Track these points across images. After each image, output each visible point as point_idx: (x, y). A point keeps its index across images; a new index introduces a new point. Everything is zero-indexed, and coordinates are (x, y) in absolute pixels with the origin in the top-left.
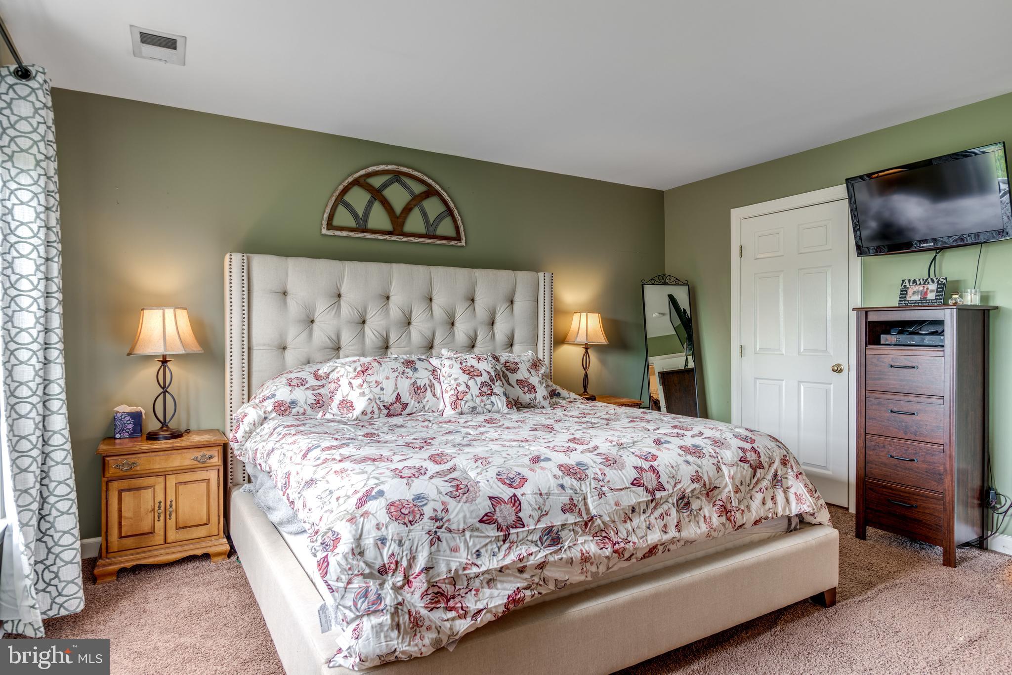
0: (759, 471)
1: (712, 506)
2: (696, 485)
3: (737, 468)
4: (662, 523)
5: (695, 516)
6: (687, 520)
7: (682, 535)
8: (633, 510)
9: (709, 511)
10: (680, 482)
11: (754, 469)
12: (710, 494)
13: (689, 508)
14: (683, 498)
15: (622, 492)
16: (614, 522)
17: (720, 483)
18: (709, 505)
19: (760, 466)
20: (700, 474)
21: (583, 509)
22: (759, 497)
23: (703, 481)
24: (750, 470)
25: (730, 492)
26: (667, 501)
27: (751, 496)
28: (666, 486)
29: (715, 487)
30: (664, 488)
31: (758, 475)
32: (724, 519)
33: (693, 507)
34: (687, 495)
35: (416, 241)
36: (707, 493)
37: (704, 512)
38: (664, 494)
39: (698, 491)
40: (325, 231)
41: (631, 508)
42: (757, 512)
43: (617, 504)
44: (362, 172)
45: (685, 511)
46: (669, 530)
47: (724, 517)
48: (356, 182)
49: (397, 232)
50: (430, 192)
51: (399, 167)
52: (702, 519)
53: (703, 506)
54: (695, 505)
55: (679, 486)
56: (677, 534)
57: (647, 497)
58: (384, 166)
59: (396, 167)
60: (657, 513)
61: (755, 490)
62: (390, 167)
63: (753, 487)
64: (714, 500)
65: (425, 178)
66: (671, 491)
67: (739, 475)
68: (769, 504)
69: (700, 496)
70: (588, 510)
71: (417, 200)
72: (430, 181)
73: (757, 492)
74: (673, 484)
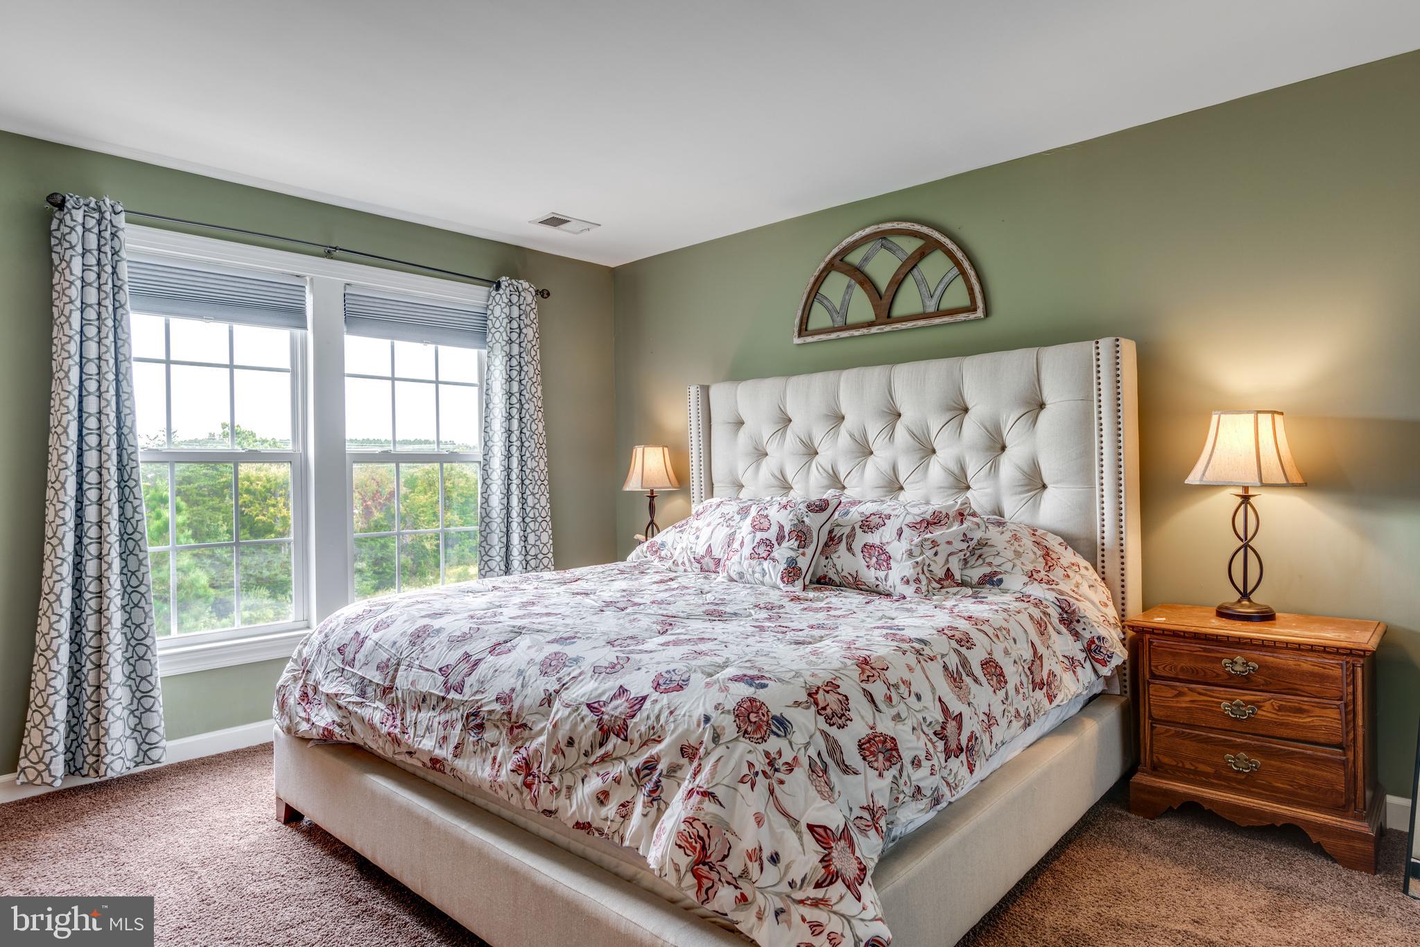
0: (613, 740)
1: (513, 750)
2: (497, 707)
3: (570, 714)
4: (442, 733)
5: (484, 749)
6: (471, 748)
7: (456, 762)
8: (424, 701)
9: (504, 755)
10: (483, 693)
11: (605, 732)
12: (516, 731)
13: (479, 733)
14: (476, 714)
15: (425, 673)
16: (404, 702)
17: (533, 722)
18: (509, 747)
19: (621, 730)
20: (514, 696)
21: (391, 674)
22: (595, 784)
23: (509, 707)
24: (595, 728)
25: (543, 744)
26: (458, 709)
27: (586, 776)
28: (466, 690)
29: (524, 726)
30: (462, 691)
31: (609, 747)
32: (519, 780)
33: (485, 736)
34: (482, 714)
35: (904, 327)
36: (512, 726)
37: (496, 752)
38: (457, 697)
39: (497, 717)
40: (797, 341)
41: (422, 696)
42: (580, 808)
43: (413, 683)
44: (835, 251)
45: (473, 734)
46: (445, 746)
47: (521, 778)
48: (829, 268)
49: (880, 321)
50: (929, 247)
51: (880, 226)
52: (490, 760)
53: (501, 743)
54: (490, 735)
55: (478, 697)
56: (450, 757)
57: (441, 691)
58: (860, 232)
59: (876, 227)
60: (444, 717)
61: (595, 768)
62: (868, 231)
63: (594, 763)
64: (520, 743)
65: (917, 227)
66: (465, 699)
67: (567, 727)
68: (611, 810)
69: (501, 727)
70: (394, 678)
71: (911, 265)
72: (925, 230)
73: (598, 775)
74: (475, 689)
